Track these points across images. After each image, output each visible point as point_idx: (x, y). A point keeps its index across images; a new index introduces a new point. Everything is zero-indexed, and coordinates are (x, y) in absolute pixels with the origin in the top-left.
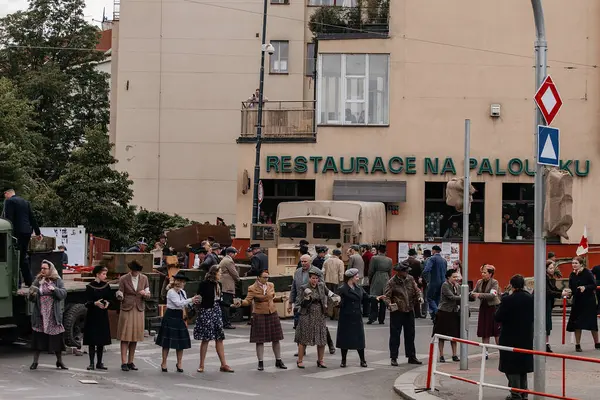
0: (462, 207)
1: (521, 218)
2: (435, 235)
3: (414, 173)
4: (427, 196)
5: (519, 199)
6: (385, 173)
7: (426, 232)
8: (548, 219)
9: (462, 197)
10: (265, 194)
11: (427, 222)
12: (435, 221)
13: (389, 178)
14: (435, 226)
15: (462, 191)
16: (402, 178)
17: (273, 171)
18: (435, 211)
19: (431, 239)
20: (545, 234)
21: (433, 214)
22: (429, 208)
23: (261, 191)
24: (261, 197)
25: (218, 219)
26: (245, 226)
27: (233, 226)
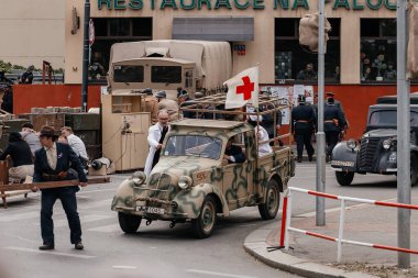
0: (316, 46)
1: (381, 57)
2: (286, 77)
3: (262, 8)
4: (277, 34)
5: (378, 35)
6: (230, 9)
7: (276, 74)
8: (412, 59)
9: (317, 35)
10: (96, 34)
11: (277, 62)
12: (286, 61)
13: (235, 14)
14: (286, 67)
15: (317, 28)
16: (249, 14)
17: (105, 8)
18: (286, 51)
19: (282, 82)
20: (409, 75)
21: (283, 54)
22: (280, 47)
23: (92, 30)
24: (92, 38)
25: (45, 63)
26: (75, 70)
27: (61, 71)
